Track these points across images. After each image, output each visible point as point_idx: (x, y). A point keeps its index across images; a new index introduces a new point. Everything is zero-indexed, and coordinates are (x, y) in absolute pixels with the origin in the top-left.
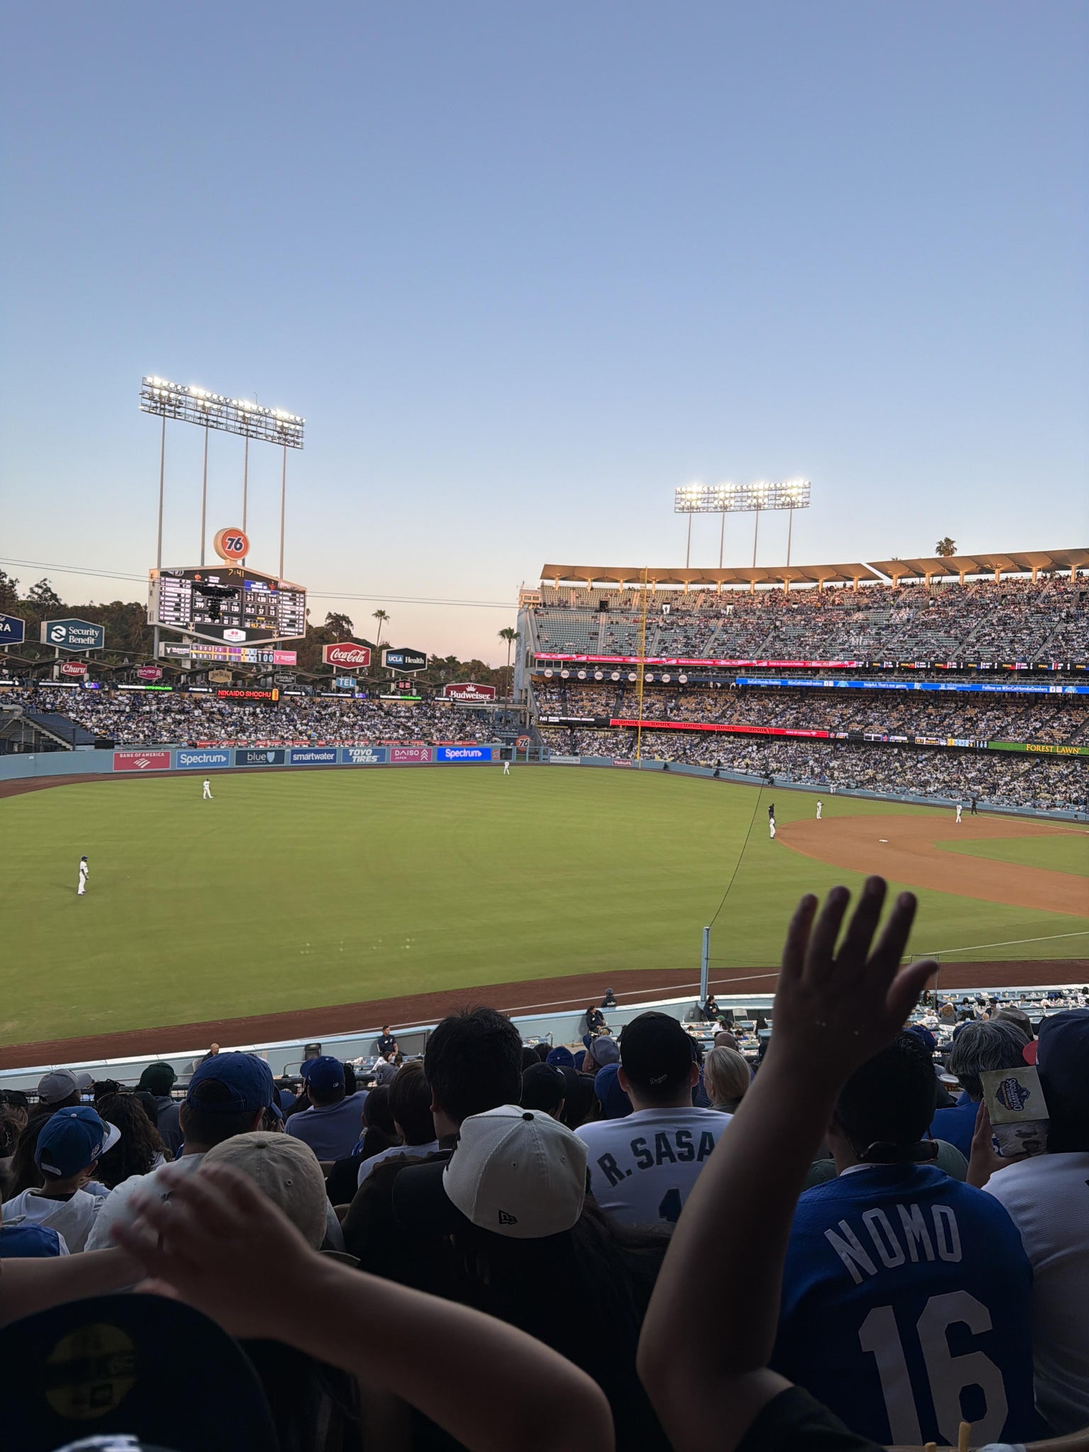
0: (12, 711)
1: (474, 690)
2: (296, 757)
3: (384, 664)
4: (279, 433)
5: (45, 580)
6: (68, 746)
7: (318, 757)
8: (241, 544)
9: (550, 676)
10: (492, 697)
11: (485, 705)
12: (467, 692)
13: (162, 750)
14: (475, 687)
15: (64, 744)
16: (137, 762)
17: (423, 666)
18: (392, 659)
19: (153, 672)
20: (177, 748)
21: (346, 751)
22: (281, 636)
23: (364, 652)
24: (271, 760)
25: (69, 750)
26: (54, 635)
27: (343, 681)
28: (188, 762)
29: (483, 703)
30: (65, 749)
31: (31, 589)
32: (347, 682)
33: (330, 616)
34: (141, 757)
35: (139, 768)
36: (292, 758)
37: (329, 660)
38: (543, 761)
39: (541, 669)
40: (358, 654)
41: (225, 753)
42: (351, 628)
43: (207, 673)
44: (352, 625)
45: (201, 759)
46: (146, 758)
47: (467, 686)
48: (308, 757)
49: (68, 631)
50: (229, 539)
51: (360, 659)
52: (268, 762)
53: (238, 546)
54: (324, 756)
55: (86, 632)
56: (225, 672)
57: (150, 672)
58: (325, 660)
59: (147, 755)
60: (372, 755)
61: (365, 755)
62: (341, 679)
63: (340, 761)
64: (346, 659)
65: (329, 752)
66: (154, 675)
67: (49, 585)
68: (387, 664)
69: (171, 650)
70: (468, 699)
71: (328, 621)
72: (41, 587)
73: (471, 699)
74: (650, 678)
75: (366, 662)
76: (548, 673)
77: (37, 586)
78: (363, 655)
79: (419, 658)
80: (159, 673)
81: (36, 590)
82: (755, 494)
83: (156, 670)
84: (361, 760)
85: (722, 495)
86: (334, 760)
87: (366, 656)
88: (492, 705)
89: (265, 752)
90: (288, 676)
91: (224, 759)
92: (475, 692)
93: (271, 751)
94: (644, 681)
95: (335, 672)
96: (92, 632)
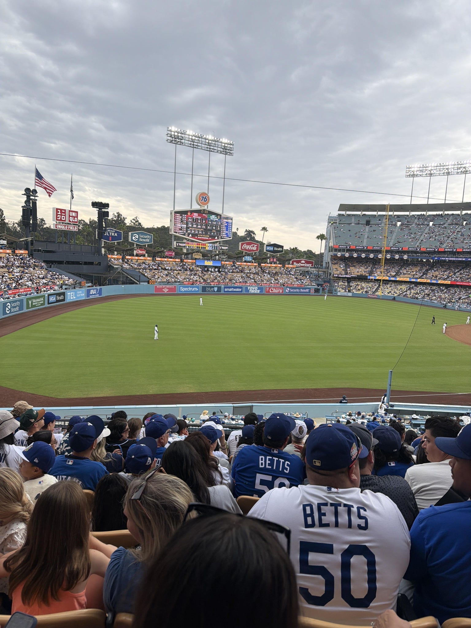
0: (117, 268)
1: (304, 262)
2: (226, 290)
3: (265, 251)
4: (223, 149)
5: (136, 217)
6: (138, 283)
7: (235, 290)
8: (206, 199)
9: (340, 256)
10: (312, 265)
11: (309, 269)
12: (301, 263)
13: (174, 285)
14: (305, 261)
15: (136, 281)
16: (163, 290)
17: (282, 251)
18: (268, 248)
19: (171, 253)
20: (179, 284)
21: (247, 288)
22: (222, 238)
23: (256, 245)
24: (216, 290)
25: (138, 284)
26: (134, 238)
27: (247, 258)
28: (183, 290)
29: (308, 268)
30: (136, 284)
31: (131, 221)
32: (249, 258)
33: (246, 231)
34: (165, 288)
35: (164, 292)
36: (224, 290)
37: (242, 248)
38: (334, 294)
39: (336, 253)
40: (254, 246)
41: (198, 287)
42: (255, 236)
43: (192, 254)
44: (255, 235)
45: (188, 289)
46: (167, 288)
47: (301, 260)
48: (231, 290)
49: (139, 236)
50: (202, 197)
51: (255, 248)
52: (214, 291)
53: (205, 200)
54: (238, 290)
55: (146, 237)
56: (199, 254)
57: (170, 253)
58: (240, 249)
59: (168, 287)
60: (257, 290)
61: (254, 289)
62: (246, 257)
63: (244, 292)
64: (249, 248)
65: (240, 288)
66: (172, 255)
67: (138, 219)
68: (266, 251)
69: (179, 244)
70: (302, 266)
71: (246, 233)
72: (134, 220)
73: (303, 266)
74: (389, 256)
75: (257, 250)
76: (339, 254)
77: (134, 219)
78: (256, 247)
79: (280, 248)
80: (173, 254)
81: (133, 221)
82: (447, 167)
83: (172, 252)
84: (253, 292)
85: (430, 169)
86: (241, 291)
87: (257, 247)
88: (312, 269)
89: (213, 287)
90: (224, 255)
91: (197, 289)
92: (305, 263)
93: (216, 287)
94: (386, 258)
95: (244, 254)
96: (148, 237)
